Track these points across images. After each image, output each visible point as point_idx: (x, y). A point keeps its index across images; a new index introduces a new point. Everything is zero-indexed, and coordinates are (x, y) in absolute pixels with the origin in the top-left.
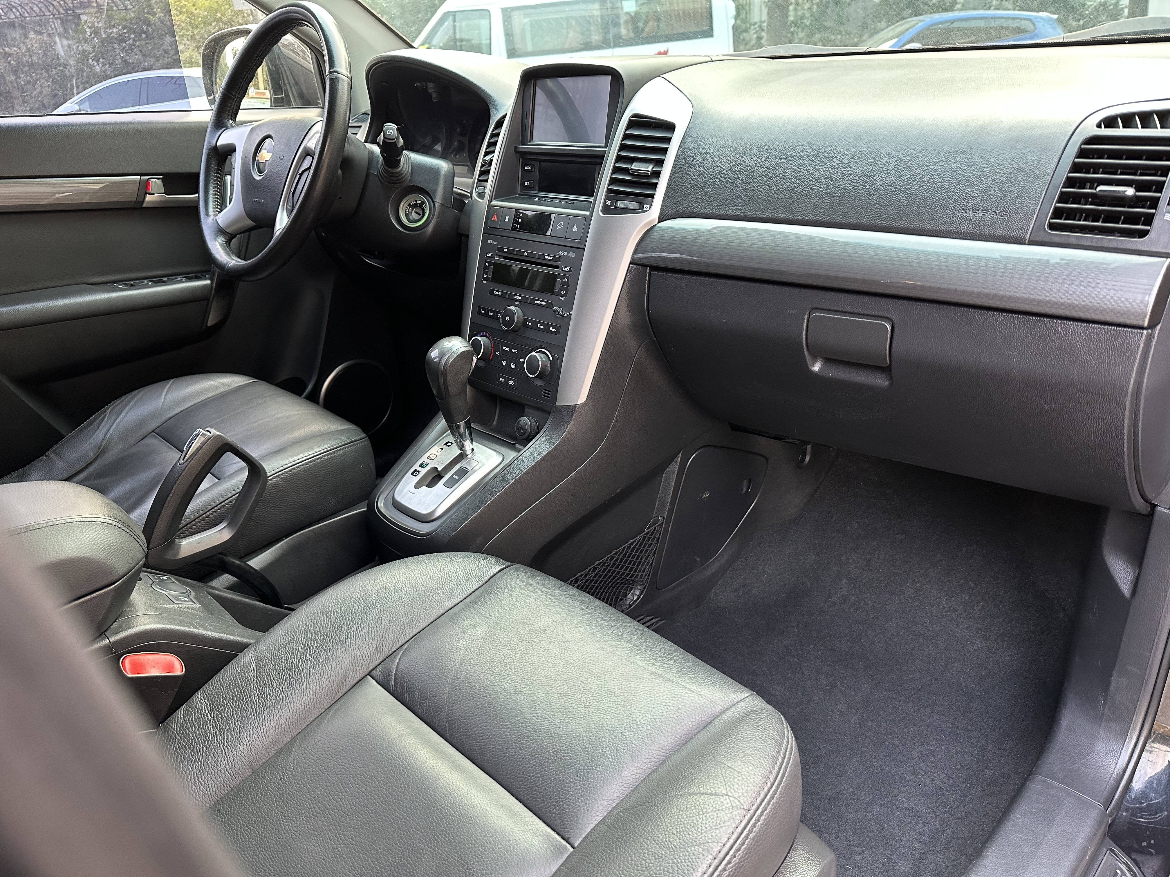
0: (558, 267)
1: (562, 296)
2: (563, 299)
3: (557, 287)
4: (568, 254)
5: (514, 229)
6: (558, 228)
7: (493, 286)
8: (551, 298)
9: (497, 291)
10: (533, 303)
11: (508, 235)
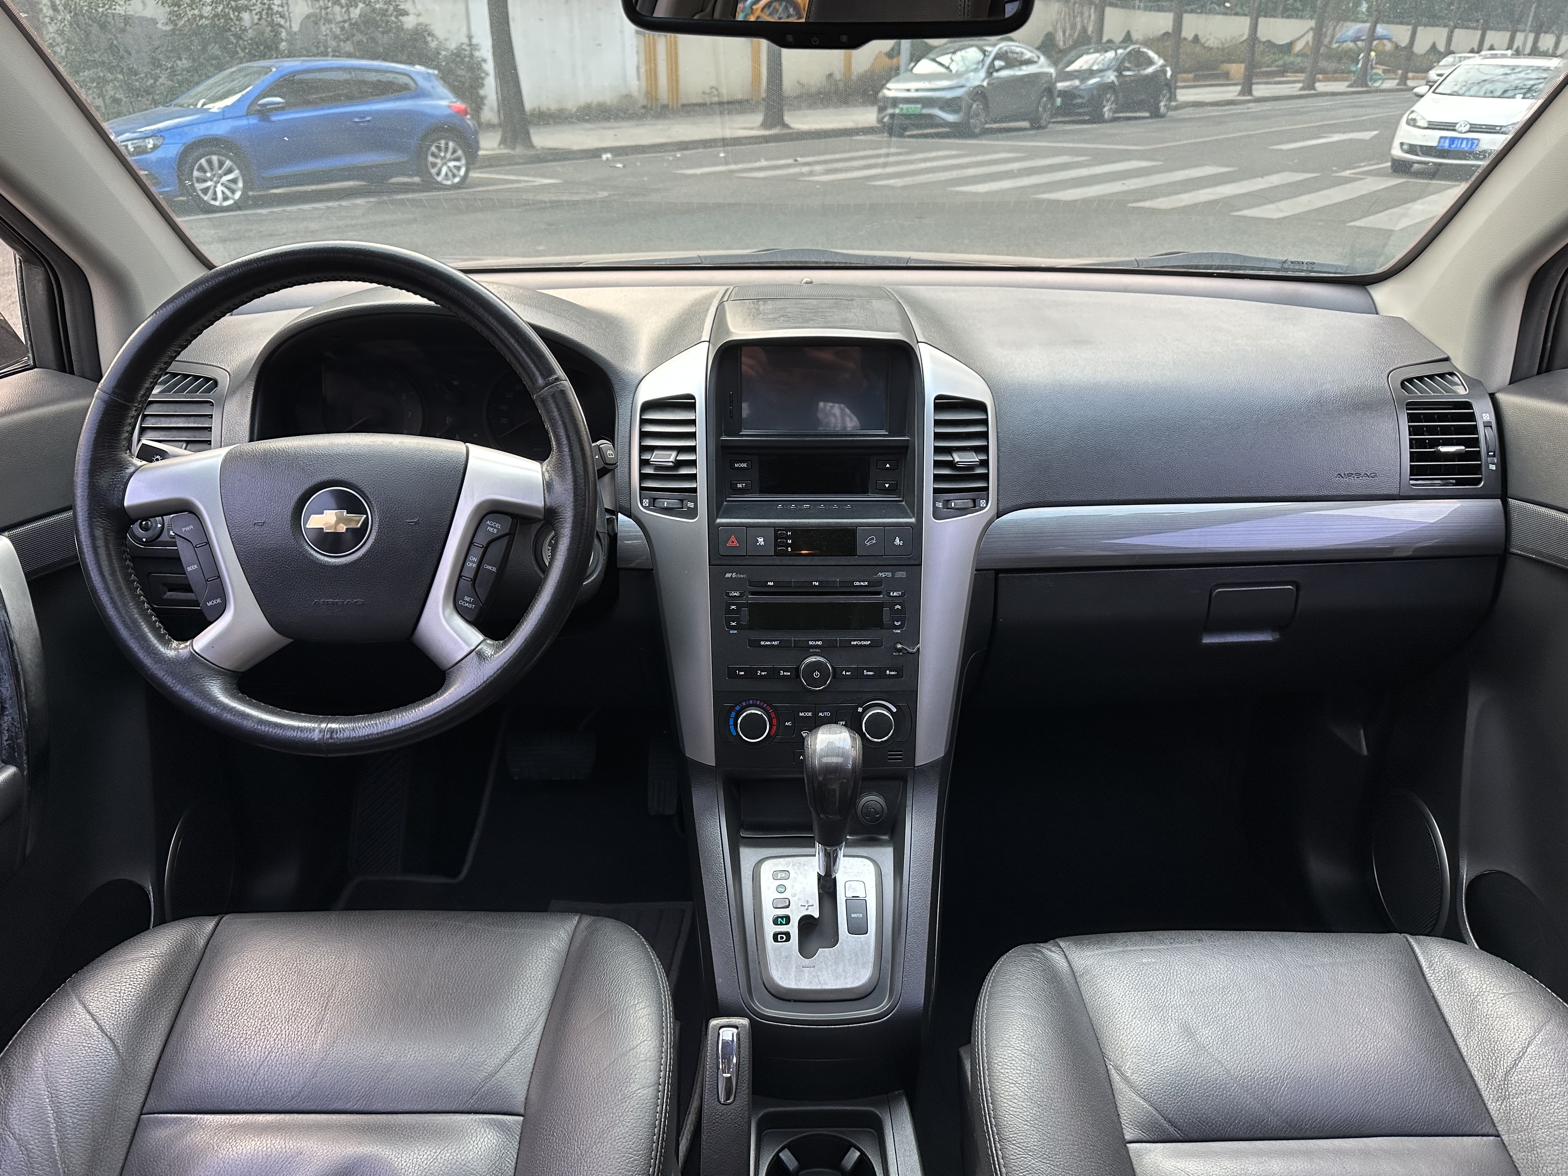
0: (879, 593)
1: (897, 628)
2: (899, 631)
3: (886, 618)
4: (893, 575)
5: (777, 554)
6: (868, 544)
7: (753, 635)
8: (877, 634)
9: (763, 641)
10: (846, 645)
11: (770, 563)
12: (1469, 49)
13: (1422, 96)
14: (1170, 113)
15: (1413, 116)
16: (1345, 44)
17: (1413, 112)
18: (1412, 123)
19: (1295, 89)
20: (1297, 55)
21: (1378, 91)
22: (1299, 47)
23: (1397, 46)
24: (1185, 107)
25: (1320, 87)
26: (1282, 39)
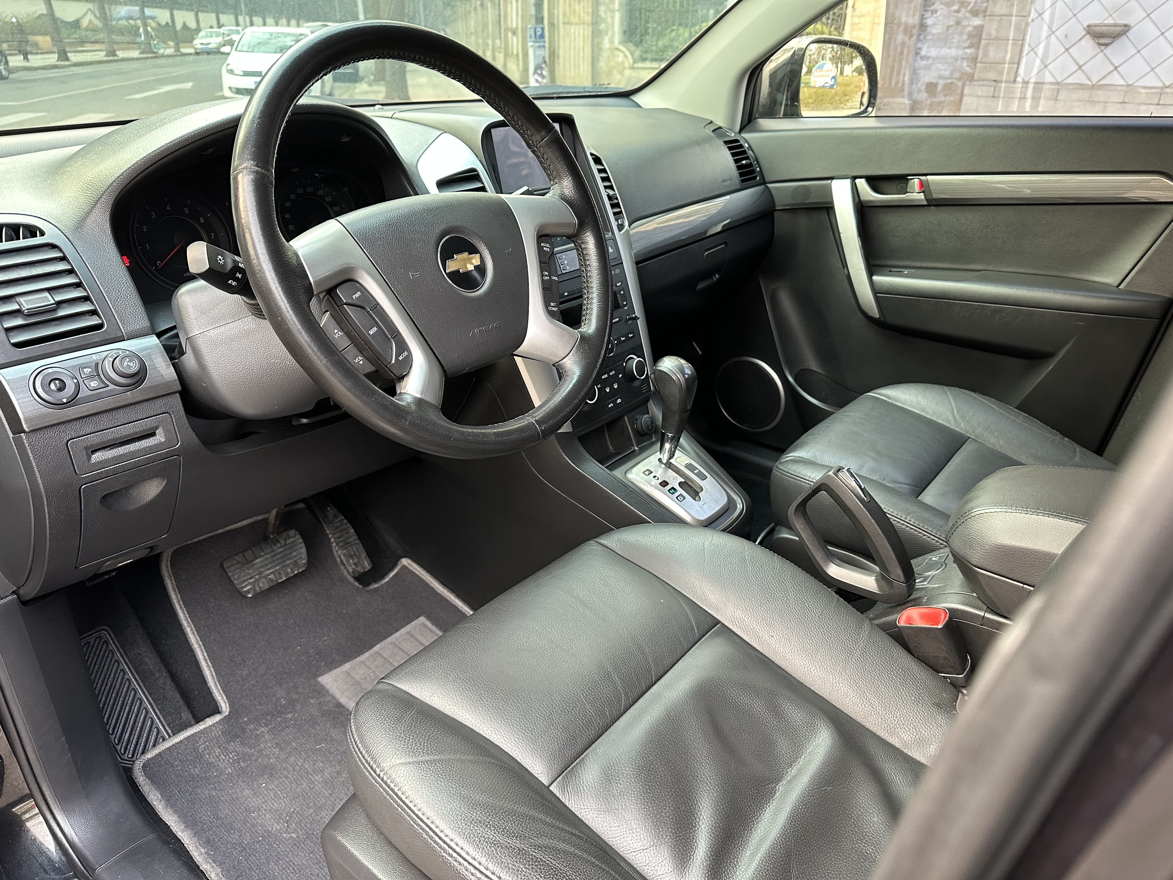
2: (626, 309)
8: (620, 313)
12: (209, 26)
13: (229, 54)
14: (11, 76)
15: (229, 68)
16: (120, 22)
17: (228, 65)
18: (231, 72)
19: (101, 56)
20: (87, 29)
21: (163, 56)
22: (85, 23)
23: (159, 24)
24: (17, 71)
25: (121, 54)
26: (70, 18)
